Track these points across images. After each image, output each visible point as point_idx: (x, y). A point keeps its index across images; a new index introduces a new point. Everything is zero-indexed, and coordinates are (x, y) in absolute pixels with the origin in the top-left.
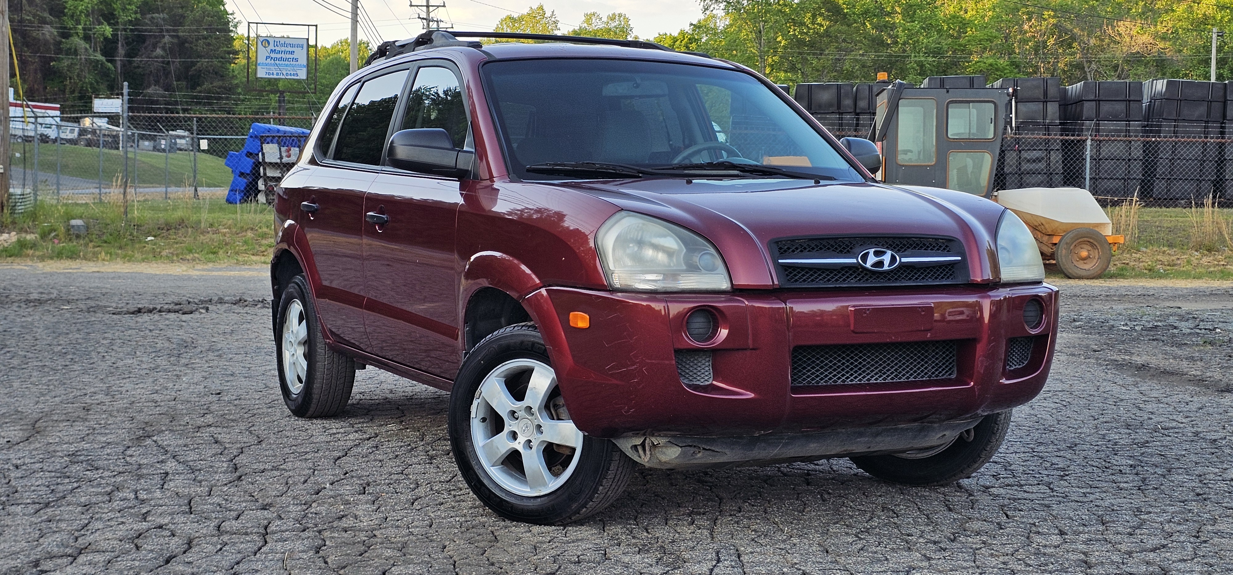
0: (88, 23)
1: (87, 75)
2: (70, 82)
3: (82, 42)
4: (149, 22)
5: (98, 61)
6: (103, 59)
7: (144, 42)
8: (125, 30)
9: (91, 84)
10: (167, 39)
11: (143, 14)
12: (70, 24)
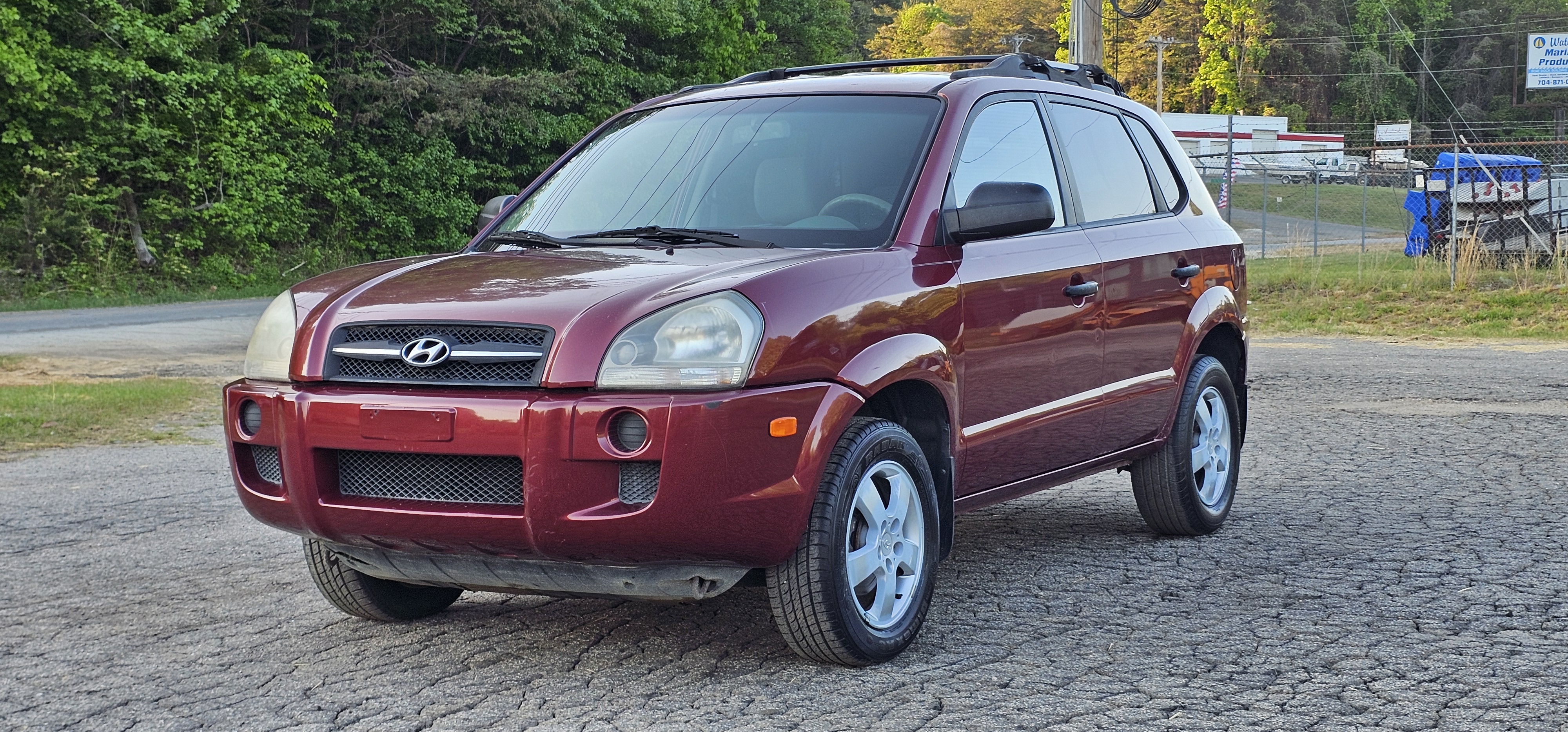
0: (1384, 29)
1: (1381, 95)
2: (1360, 106)
3: (1376, 54)
4: (1463, 21)
5: (1395, 76)
6: (1403, 73)
7: (1456, 48)
8: (1432, 34)
9: (1386, 106)
10: (1486, 41)
11: (1455, 10)
12: (1362, 31)
